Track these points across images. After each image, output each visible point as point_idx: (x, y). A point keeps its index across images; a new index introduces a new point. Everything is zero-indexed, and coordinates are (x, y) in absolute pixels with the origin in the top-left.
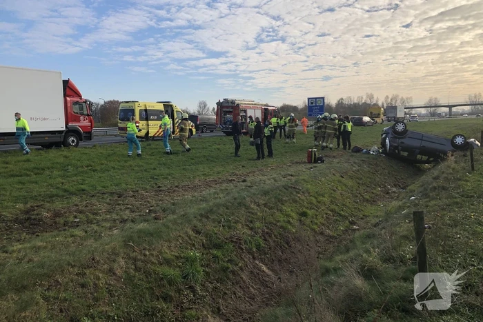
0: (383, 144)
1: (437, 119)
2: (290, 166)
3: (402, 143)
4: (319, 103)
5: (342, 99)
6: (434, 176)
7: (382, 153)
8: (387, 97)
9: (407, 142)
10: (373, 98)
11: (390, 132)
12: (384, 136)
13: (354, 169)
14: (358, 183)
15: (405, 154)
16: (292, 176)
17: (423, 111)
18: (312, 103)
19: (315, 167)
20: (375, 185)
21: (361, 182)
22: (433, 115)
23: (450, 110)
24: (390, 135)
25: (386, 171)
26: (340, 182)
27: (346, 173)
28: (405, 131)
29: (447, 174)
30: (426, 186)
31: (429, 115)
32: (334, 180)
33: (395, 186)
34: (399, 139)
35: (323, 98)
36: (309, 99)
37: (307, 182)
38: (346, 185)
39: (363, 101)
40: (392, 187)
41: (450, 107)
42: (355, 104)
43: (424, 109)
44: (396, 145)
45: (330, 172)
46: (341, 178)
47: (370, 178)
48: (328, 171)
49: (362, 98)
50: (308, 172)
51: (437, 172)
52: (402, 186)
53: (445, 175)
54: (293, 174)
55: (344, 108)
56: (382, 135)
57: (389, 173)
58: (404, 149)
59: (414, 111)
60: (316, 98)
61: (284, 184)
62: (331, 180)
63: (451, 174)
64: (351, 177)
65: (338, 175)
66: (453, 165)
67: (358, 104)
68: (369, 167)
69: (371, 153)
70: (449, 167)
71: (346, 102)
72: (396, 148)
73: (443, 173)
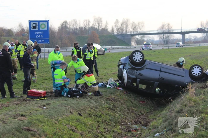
0: (121, 77)
1: (171, 47)
2: (17, 104)
3: (140, 74)
4: (43, 27)
5: (66, 22)
6: (176, 109)
7: (119, 86)
8: (117, 21)
9: (146, 73)
10: (101, 21)
11: (128, 62)
12: (121, 67)
13: (92, 105)
14: (98, 122)
15: (143, 87)
16: (22, 115)
17: (156, 38)
18: (34, 27)
19: (48, 104)
20: (116, 123)
21: (100, 120)
22: (166, 42)
23: (183, 37)
24: (128, 66)
25: (126, 107)
26: (78, 120)
27: (84, 110)
28: (143, 62)
29: (190, 107)
30: (170, 120)
31: (162, 42)
32: (72, 119)
33: (136, 123)
34: (137, 70)
35: (47, 22)
36: (30, 22)
37: (42, 122)
38: (85, 124)
39: (91, 26)
40: (132, 124)
41: (183, 33)
42: (81, 28)
43: (156, 36)
44: (134, 77)
45: (67, 110)
46: (79, 117)
47: (110, 115)
48: (63, 109)
49: (89, 21)
50: (41, 110)
51: (179, 105)
52: (143, 123)
53: (187, 108)
54: (24, 113)
55: (69, 33)
56: (119, 66)
57: (128, 109)
58: (143, 82)
59: (146, 38)
60: (39, 22)
61: (16, 126)
62: (68, 119)
63: (193, 107)
64: (90, 115)
65: (75, 113)
66: (194, 98)
67: (85, 28)
68: (107, 103)
69: (108, 86)
70: (190, 100)
71: (71, 26)
72: (134, 80)
73: (185, 106)
